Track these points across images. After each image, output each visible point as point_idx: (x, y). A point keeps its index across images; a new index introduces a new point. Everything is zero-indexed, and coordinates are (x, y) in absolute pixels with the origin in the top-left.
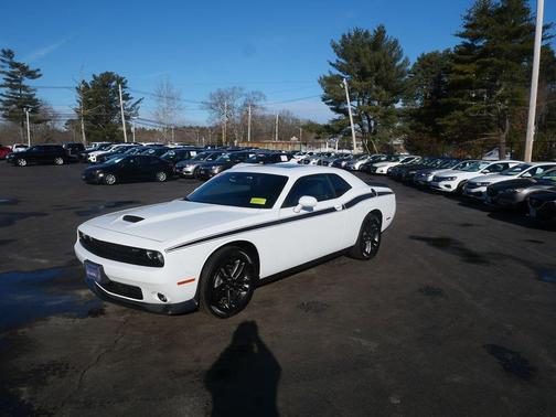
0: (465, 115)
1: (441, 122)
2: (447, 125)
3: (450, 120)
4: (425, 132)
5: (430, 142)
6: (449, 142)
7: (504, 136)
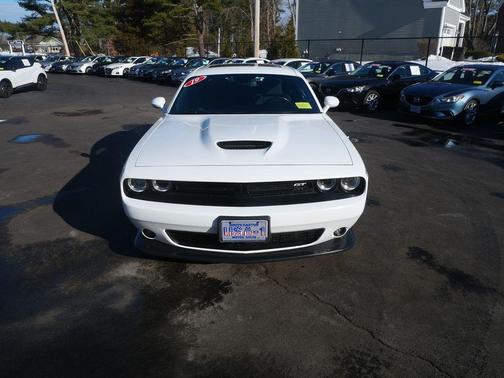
0: (169, 17)
1: (148, 22)
2: (153, 26)
3: (155, 20)
4: (132, 32)
5: (139, 43)
6: (156, 43)
7: (202, 37)
